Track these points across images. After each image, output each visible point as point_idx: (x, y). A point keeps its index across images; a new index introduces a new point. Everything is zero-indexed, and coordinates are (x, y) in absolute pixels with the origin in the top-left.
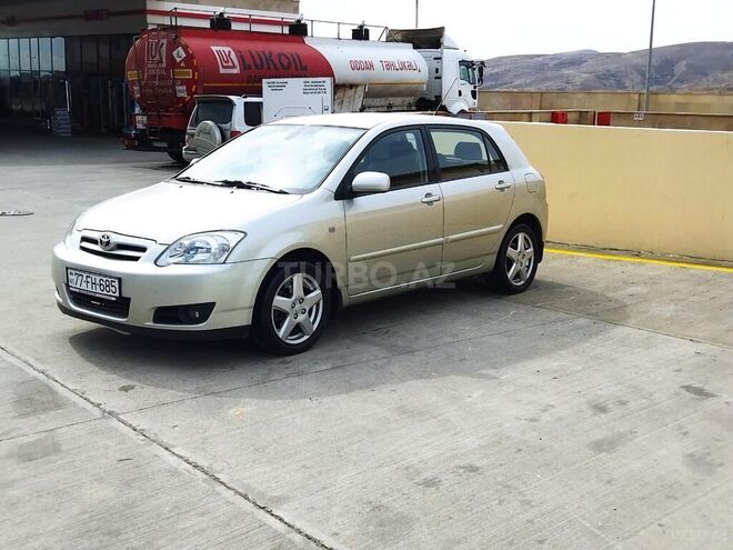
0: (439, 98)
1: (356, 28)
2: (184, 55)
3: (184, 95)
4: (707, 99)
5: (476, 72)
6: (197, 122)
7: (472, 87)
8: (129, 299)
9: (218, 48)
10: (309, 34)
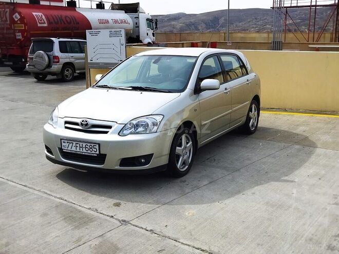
0: (138, 36)
1: (98, 3)
2: (19, 17)
3: (20, 37)
4: (254, 35)
5: (154, 24)
6: (33, 52)
7: (152, 31)
8: (106, 155)
9: (36, 14)
10: (77, 6)
